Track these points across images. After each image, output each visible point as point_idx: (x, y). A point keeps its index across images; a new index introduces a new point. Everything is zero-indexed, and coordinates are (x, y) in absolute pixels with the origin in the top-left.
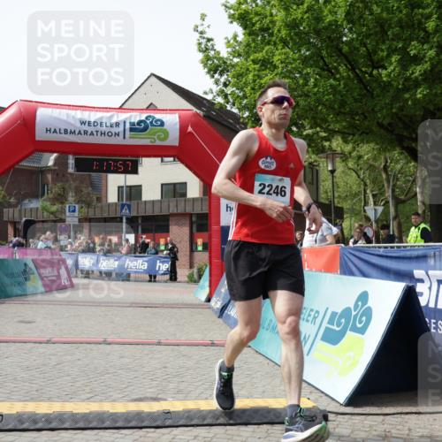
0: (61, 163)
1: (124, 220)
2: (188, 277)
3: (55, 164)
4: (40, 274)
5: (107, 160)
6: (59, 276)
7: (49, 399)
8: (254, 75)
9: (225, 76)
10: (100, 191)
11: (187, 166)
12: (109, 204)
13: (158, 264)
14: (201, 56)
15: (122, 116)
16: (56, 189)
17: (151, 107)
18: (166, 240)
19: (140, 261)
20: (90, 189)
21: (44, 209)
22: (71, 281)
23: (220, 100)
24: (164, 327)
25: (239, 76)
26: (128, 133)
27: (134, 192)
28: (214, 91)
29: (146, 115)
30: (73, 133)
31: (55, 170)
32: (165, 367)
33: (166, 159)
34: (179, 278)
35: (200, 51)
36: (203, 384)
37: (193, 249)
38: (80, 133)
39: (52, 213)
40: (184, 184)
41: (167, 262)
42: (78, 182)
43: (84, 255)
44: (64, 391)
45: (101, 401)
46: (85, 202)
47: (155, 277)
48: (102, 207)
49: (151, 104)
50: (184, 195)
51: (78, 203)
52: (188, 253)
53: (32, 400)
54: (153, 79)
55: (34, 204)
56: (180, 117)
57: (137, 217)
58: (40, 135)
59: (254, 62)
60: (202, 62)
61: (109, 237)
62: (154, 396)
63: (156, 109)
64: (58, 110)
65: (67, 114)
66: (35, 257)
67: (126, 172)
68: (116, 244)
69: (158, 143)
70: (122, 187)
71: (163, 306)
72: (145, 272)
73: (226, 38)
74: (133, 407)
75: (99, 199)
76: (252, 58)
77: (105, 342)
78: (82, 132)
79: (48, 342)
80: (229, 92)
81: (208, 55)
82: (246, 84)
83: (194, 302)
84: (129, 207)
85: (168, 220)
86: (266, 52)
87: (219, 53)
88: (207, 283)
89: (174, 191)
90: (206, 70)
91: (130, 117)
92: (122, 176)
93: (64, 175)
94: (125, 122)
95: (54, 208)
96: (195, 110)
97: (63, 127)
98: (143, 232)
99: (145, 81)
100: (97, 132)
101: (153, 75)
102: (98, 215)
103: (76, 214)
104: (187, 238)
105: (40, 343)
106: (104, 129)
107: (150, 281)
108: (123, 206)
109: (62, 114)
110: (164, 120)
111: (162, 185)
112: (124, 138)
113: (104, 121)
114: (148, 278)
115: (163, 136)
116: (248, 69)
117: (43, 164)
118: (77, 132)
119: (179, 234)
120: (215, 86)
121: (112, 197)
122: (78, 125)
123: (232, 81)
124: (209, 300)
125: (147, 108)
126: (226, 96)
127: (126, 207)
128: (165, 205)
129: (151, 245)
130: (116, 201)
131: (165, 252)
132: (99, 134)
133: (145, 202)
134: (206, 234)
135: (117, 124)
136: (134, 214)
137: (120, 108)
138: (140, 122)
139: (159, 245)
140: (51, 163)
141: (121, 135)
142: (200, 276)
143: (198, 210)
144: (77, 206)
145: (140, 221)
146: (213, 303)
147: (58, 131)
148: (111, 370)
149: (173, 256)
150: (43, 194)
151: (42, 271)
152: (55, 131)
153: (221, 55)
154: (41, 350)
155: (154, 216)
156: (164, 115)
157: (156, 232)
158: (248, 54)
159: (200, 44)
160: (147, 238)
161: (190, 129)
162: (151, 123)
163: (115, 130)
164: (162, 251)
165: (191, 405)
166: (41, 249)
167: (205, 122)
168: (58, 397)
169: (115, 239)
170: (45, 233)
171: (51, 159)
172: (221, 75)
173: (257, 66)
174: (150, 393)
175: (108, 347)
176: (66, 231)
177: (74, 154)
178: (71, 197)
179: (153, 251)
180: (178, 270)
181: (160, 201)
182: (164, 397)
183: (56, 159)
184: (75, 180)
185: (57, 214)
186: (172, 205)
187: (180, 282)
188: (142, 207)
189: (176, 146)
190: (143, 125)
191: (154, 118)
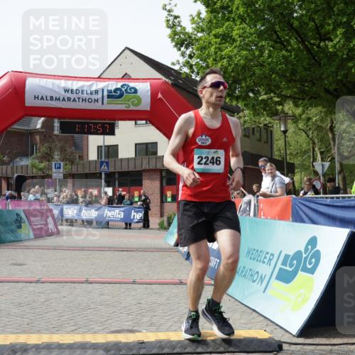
0: (48, 126)
1: (103, 176)
2: (159, 224)
3: (42, 127)
4: (29, 222)
5: (88, 123)
6: (46, 224)
7: (39, 332)
8: (216, 48)
9: (190, 49)
10: (82, 150)
11: (157, 128)
12: (90, 162)
13: (133, 214)
15: (101, 85)
16: (44, 149)
17: (126, 77)
18: (140, 193)
19: (117, 211)
20: (73, 148)
21: (33, 166)
22: (57, 228)
23: (186, 70)
24: (138, 268)
25: (203, 49)
27: (112, 151)
28: (181, 62)
31: (43, 132)
32: (140, 303)
33: (139, 122)
34: (151, 226)
35: (169, 27)
36: (172, 318)
37: (163, 200)
38: (64, 99)
39: (40, 169)
40: (155, 144)
41: (141, 212)
42: (62, 142)
43: (68, 206)
44: (52, 324)
45: (84, 333)
46: (67, 159)
47: (130, 225)
48: (84, 164)
49: (126, 74)
50: (156, 153)
51: (63, 161)
52: (159, 204)
53: (24, 332)
54: (127, 51)
55: (25, 162)
56: (151, 85)
57: (114, 173)
58: (29, 101)
59: (216, 36)
60: (170, 37)
61: (90, 190)
62: (130, 328)
63: (130, 79)
64: (45, 80)
65: (53, 84)
66: (26, 208)
67: (104, 133)
68: (96, 196)
69: (132, 108)
70: (101, 147)
71: (137, 250)
72: (121, 220)
73: (191, 15)
74: (112, 338)
75: (81, 157)
76: (213, 32)
77: (87, 282)
78: (66, 100)
79: (37, 282)
80: (194, 63)
81: (175, 31)
82: (209, 56)
83: (165, 246)
84: (107, 163)
85: (141, 175)
86: (226, 28)
87: (184, 29)
88: (176, 230)
89: (147, 149)
90: (174, 44)
91: (108, 85)
92: (101, 137)
93: (50, 136)
94: (103, 90)
95: (42, 165)
96: (164, 79)
97: (49, 95)
99: (121, 53)
100: (79, 98)
101: (127, 48)
102: (81, 171)
103: (61, 170)
104: (158, 190)
105: (31, 283)
106: (85, 96)
107: (126, 228)
108: (102, 163)
109: (48, 83)
110: (137, 88)
111: (136, 144)
112: (103, 104)
113: (85, 89)
114: (124, 226)
115: (136, 102)
116: (210, 43)
117: (31, 127)
118: (61, 99)
119: (151, 187)
120: (182, 58)
121: (93, 156)
123: (197, 53)
124: (177, 245)
125: (123, 78)
126: (191, 67)
127: (105, 164)
128: (138, 162)
129: (127, 197)
130: (96, 158)
131: (139, 203)
132: (81, 100)
133: (121, 159)
134: (174, 187)
135: (97, 92)
136: (112, 170)
137: (99, 77)
138: (116, 90)
139: (133, 197)
140: (39, 126)
141: (100, 101)
142: (169, 224)
144: (62, 163)
145: (117, 176)
147: (45, 98)
148: (93, 306)
149: (146, 207)
150: (32, 153)
151: (32, 219)
152: (42, 98)
153: (187, 31)
154: (32, 289)
155: (129, 172)
156: (137, 84)
157: (131, 186)
158: (210, 30)
159: (168, 21)
160: (123, 191)
161: (160, 96)
162: (126, 90)
164: (137, 202)
165: (162, 336)
166: (31, 201)
167: (173, 89)
168: (46, 329)
169: (95, 192)
170: (34, 187)
171: (39, 123)
172: (187, 48)
173: (218, 40)
174: (127, 325)
175: (90, 286)
176: (52, 186)
177: (59, 118)
178: (57, 156)
179: (128, 202)
180: (150, 219)
181: (135, 159)
182: (139, 329)
183: (43, 123)
184: (60, 141)
185: (45, 171)
186: (145, 162)
187: (152, 229)
188: (118, 163)
189: (148, 111)
190: (119, 92)
191: (128, 86)
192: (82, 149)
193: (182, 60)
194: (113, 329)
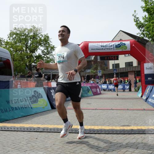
0: (96, 58)
2: (135, 90)
3: (94, 59)
4: (92, 90)
5: (109, 57)
6: (97, 91)
7: (97, 125)
8: (152, 27)
11: (133, 56)
12: (110, 70)
13: (126, 86)
14: (135, 23)
15: (113, 43)
16: (95, 66)
20: (104, 65)
21: (92, 72)
22: (100, 92)
23: (142, 36)
25: (148, 28)
26: (115, 48)
27: (117, 65)
29: (120, 42)
30: (99, 49)
31: (94, 61)
32: (130, 117)
33: (126, 55)
36: (142, 122)
38: (101, 49)
39: (94, 73)
40: (132, 62)
41: (128, 86)
43: (104, 85)
44: (101, 123)
45: (112, 126)
46: (103, 69)
47: (125, 90)
48: (108, 71)
49: (121, 39)
50: (132, 65)
51: (101, 70)
53: (93, 125)
55: (89, 71)
56: (130, 42)
57: (118, 73)
58: (90, 51)
60: (136, 25)
61: (111, 79)
62: (128, 125)
63: (122, 40)
66: (90, 86)
67: (115, 59)
69: (124, 50)
70: (114, 64)
71: (128, 99)
73: (143, 17)
74: (122, 128)
75: (107, 68)
76: (151, 22)
77: (112, 109)
79: (96, 109)
80: (145, 33)
81: (137, 23)
82: (150, 30)
83: (137, 97)
84: (116, 70)
85: (128, 73)
87: (141, 22)
88: (141, 92)
89: (129, 64)
90: (137, 27)
91: (115, 43)
92: (113, 61)
93: (97, 62)
94: (114, 45)
95: (94, 72)
97: (96, 48)
98: (120, 77)
101: (121, 31)
102: (107, 73)
103: (101, 73)
105: (94, 110)
107: (123, 92)
110: (125, 43)
111: (125, 63)
113: (108, 45)
115: (125, 48)
116: (150, 26)
117: (90, 59)
119: (131, 77)
121: (111, 67)
122: (100, 47)
123: (145, 29)
124: (142, 96)
128: (127, 69)
129: (123, 81)
130: (112, 68)
132: (107, 49)
133: (121, 68)
134: (139, 77)
135: (112, 46)
136: (117, 72)
137: (112, 41)
138: (118, 45)
139: (125, 81)
140: (93, 59)
141: (113, 49)
142: (138, 90)
143: (137, 70)
145: (119, 74)
146: (143, 97)
148: (114, 117)
150: (91, 68)
151: (92, 89)
152: (94, 49)
154: (94, 112)
155: (124, 72)
156: (125, 42)
157: (124, 77)
159: (135, 20)
163: (111, 47)
164: (127, 83)
165: (139, 128)
166: (92, 83)
167: (138, 43)
168: (100, 125)
171: (93, 58)
172: (142, 28)
173: (153, 24)
174: (126, 124)
175: (113, 111)
176: (98, 78)
177: (99, 55)
178: (99, 68)
181: (125, 68)
182: (131, 125)
183: (94, 58)
184: (100, 63)
185: (95, 73)
186: (129, 69)
187: (132, 92)
188: (120, 70)
189: (129, 51)
190: (119, 45)
191: (122, 43)
192: (107, 65)
193: (140, 32)
194: (122, 125)
